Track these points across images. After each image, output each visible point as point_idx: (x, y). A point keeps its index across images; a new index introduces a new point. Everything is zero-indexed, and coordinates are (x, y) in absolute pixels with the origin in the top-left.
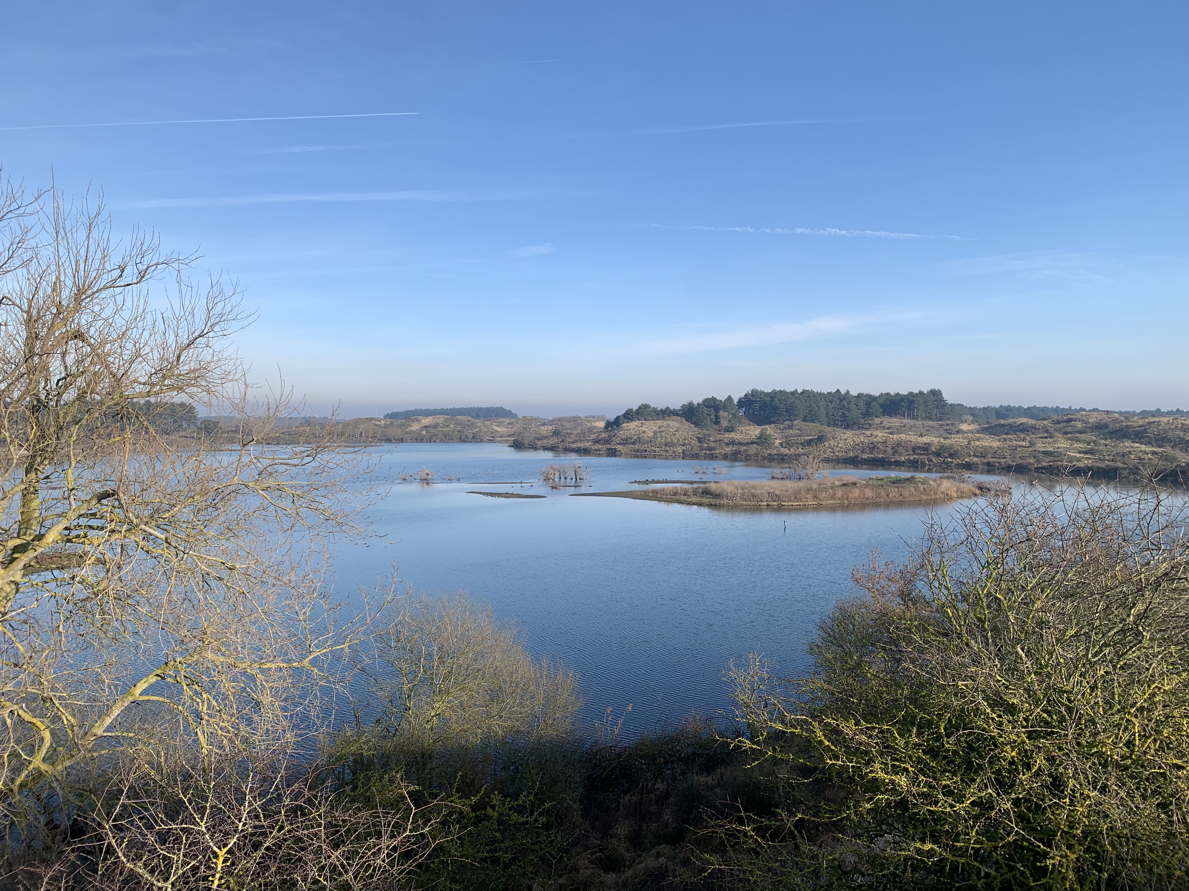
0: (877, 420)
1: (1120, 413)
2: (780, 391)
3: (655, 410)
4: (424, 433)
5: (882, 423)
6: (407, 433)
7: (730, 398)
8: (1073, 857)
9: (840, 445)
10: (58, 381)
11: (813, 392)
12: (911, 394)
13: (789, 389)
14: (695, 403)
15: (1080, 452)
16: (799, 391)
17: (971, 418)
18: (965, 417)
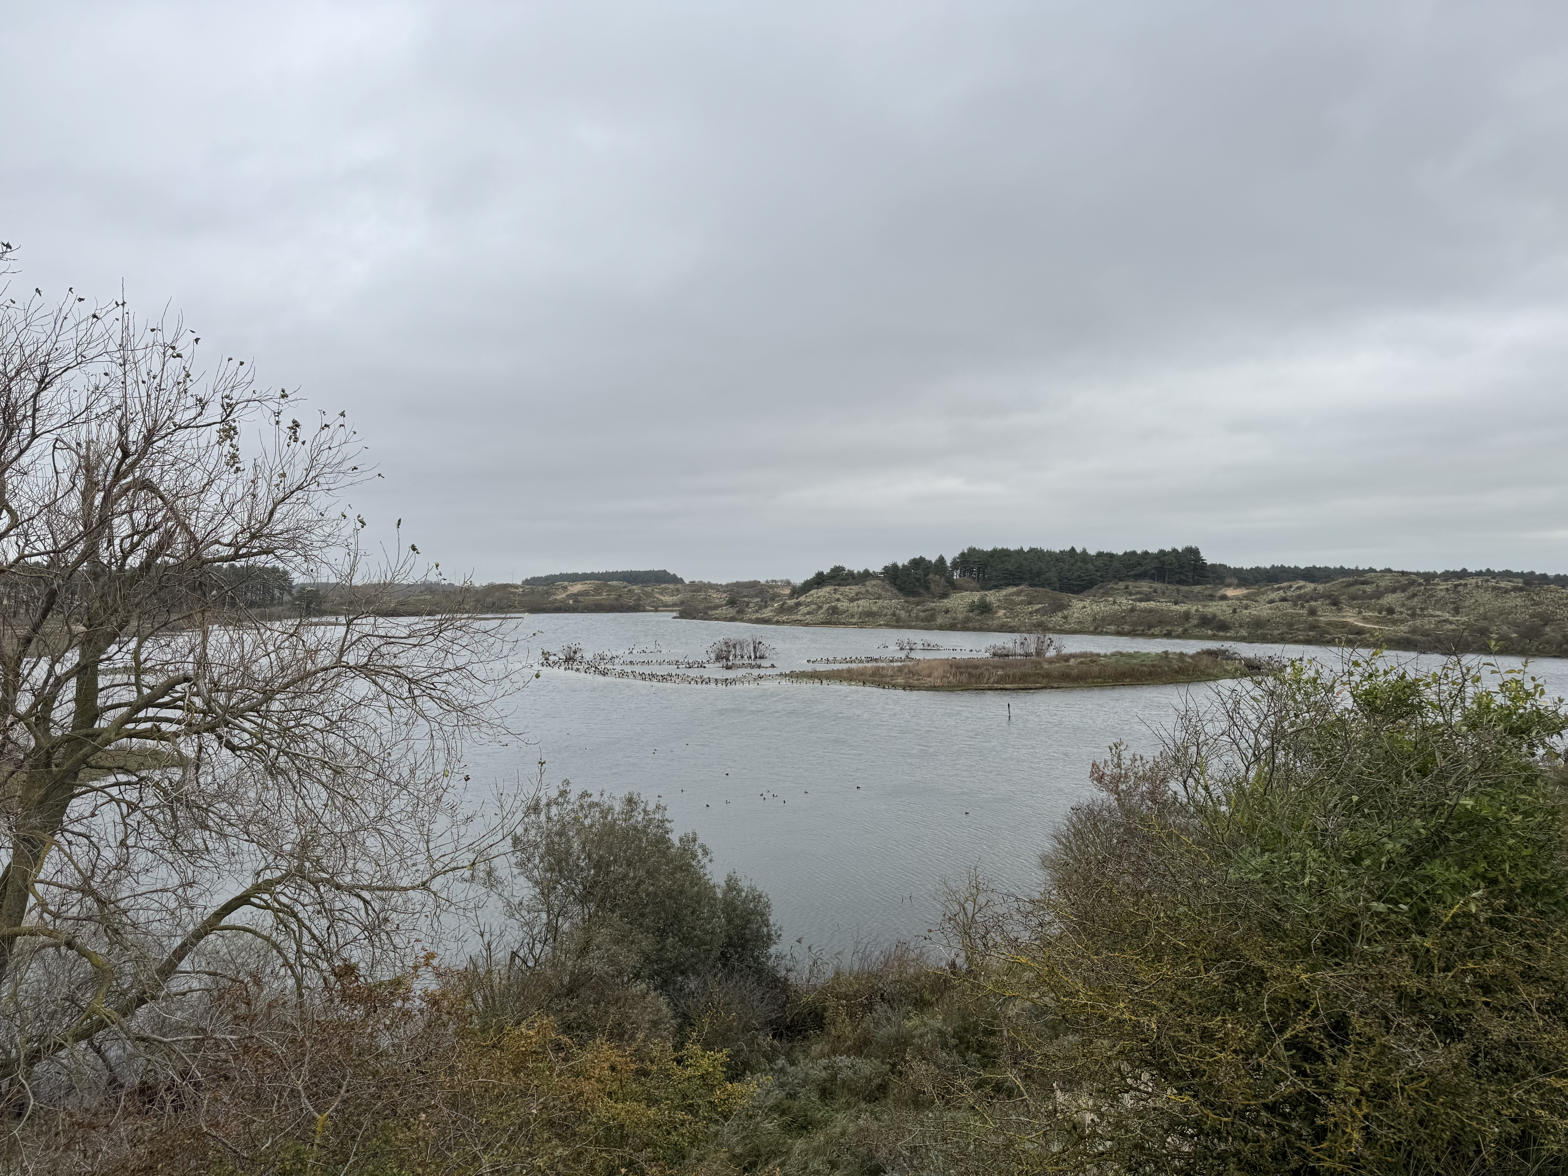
0: (1121, 585)
1: (1418, 574)
2: (1003, 550)
3: (851, 574)
4: (571, 602)
5: (1127, 587)
6: (550, 602)
7: (941, 560)
8: (1360, 1115)
9: (1076, 615)
10: (122, 540)
11: (1042, 551)
12: (1162, 552)
13: (1013, 547)
14: (900, 565)
15: (1368, 623)
16: (1026, 549)
17: (1236, 581)
18: (1228, 581)
